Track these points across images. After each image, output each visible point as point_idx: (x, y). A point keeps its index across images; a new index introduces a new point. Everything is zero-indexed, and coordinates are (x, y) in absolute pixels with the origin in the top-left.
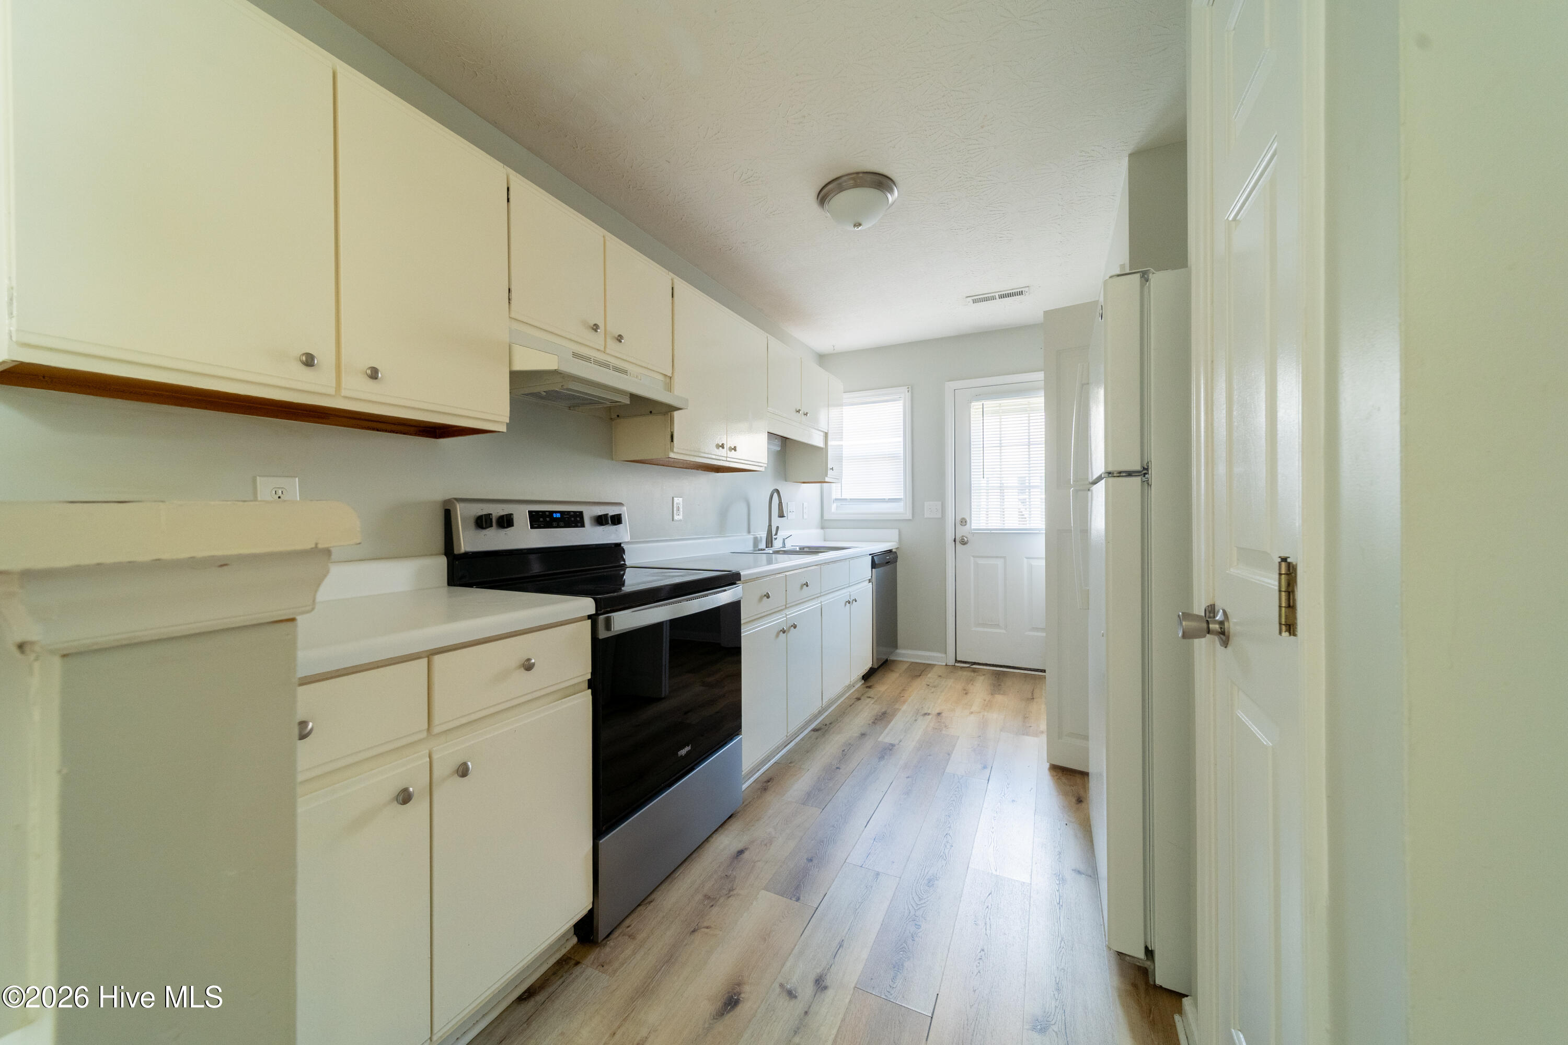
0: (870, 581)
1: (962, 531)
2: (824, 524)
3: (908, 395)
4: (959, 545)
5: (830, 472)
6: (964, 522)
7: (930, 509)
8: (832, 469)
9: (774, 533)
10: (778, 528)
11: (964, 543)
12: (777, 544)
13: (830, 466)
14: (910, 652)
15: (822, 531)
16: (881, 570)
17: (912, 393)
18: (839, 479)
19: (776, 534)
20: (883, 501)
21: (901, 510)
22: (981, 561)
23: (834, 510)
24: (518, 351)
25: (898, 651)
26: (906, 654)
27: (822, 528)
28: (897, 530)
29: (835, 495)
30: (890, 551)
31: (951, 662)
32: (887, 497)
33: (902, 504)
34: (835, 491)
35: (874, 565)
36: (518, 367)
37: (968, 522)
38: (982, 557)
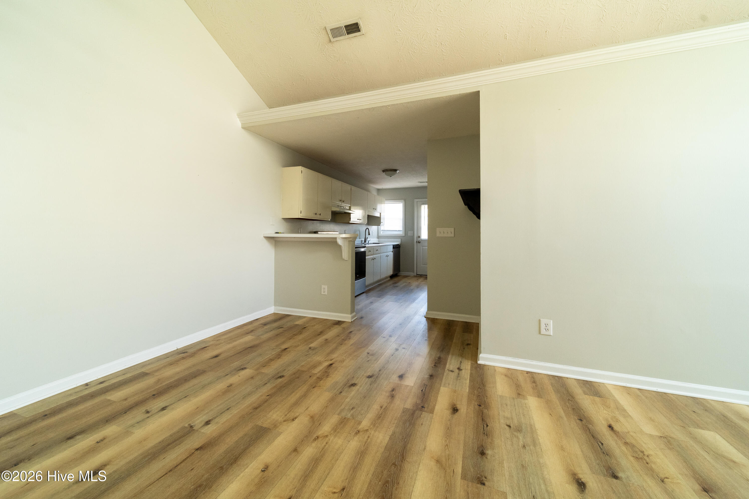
0: (392, 252)
1: (419, 239)
2: (378, 237)
3: (404, 202)
4: (418, 243)
5: (381, 223)
6: (419, 237)
7: (410, 233)
8: (382, 222)
9: (366, 239)
10: (367, 238)
11: (419, 242)
12: (367, 242)
13: (381, 222)
14: (404, 273)
15: (378, 239)
16: (395, 249)
17: (405, 201)
18: (383, 225)
19: (367, 239)
20: (396, 231)
21: (402, 234)
22: (424, 248)
23: (381, 233)
24: (333, 207)
25: (400, 273)
26: (402, 273)
27: (378, 238)
28: (400, 239)
29: (382, 229)
30: (398, 245)
31: (415, 275)
32: (398, 230)
33: (402, 232)
34: (382, 227)
35: (393, 248)
36: (332, 210)
37: (420, 237)
38: (424, 246)
